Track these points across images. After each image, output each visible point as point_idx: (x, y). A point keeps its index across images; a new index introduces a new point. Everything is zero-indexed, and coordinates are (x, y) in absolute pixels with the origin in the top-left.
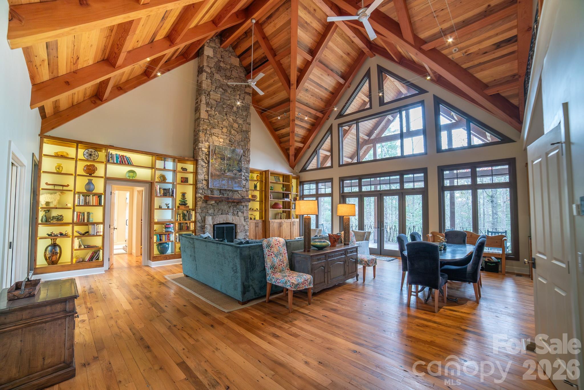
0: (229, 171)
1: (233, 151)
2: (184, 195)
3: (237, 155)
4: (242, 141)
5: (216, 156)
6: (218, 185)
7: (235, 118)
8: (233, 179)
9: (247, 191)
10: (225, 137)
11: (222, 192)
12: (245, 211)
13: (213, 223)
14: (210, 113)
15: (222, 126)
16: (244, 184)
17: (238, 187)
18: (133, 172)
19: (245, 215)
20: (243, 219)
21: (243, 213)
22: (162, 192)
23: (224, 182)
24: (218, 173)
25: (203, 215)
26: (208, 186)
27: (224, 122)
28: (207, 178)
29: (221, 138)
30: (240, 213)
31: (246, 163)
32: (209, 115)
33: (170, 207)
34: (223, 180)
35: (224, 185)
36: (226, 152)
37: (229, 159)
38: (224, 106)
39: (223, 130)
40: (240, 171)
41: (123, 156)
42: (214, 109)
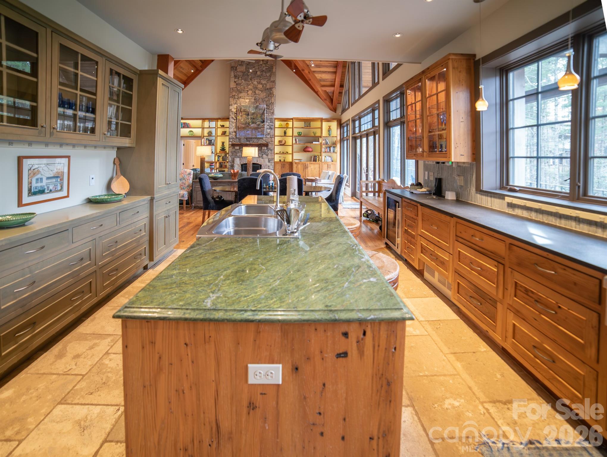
0: (253, 123)
1: (257, 107)
2: (223, 143)
3: (260, 109)
4: (266, 98)
5: (241, 113)
6: (243, 135)
7: (258, 81)
8: (256, 129)
9: (271, 138)
10: (250, 97)
11: (248, 139)
12: (270, 154)
13: (240, 163)
14: (237, 82)
15: (247, 89)
16: (269, 132)
17: (261, 135)
18: (191, 131)
19: (269, 157)
20: (267, 160)
21: (267, 155)
22: (208, 142)
23: (248, 132)
24: (243, 126)
25: (233, 157)
26: (236, 136)
27: (249, 87)
28: (235, 131)
29: (247, 99)
30: (264, 156)
31: (270, 115)
32: (237, 84)
33: (214, 152)
34: (248, 130)
35: (249, 134)
36: (250, 109)
37: (253, 114)
38: (249, 74)
39: (248, 93)
40: (263, 122)
41: (185, 123)
42: (240, 79)
